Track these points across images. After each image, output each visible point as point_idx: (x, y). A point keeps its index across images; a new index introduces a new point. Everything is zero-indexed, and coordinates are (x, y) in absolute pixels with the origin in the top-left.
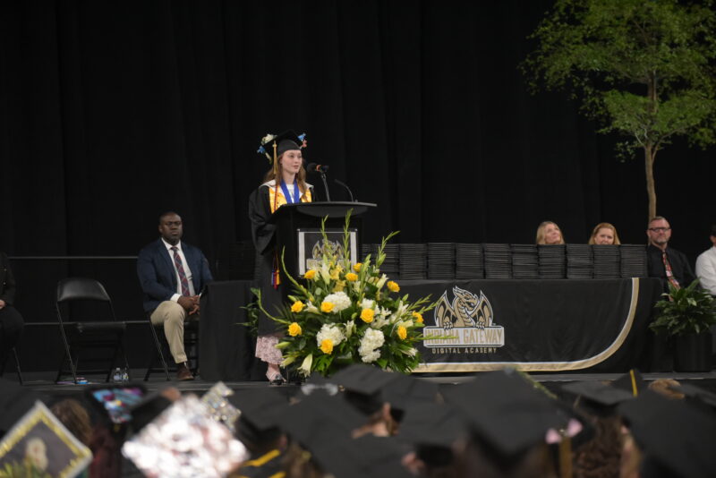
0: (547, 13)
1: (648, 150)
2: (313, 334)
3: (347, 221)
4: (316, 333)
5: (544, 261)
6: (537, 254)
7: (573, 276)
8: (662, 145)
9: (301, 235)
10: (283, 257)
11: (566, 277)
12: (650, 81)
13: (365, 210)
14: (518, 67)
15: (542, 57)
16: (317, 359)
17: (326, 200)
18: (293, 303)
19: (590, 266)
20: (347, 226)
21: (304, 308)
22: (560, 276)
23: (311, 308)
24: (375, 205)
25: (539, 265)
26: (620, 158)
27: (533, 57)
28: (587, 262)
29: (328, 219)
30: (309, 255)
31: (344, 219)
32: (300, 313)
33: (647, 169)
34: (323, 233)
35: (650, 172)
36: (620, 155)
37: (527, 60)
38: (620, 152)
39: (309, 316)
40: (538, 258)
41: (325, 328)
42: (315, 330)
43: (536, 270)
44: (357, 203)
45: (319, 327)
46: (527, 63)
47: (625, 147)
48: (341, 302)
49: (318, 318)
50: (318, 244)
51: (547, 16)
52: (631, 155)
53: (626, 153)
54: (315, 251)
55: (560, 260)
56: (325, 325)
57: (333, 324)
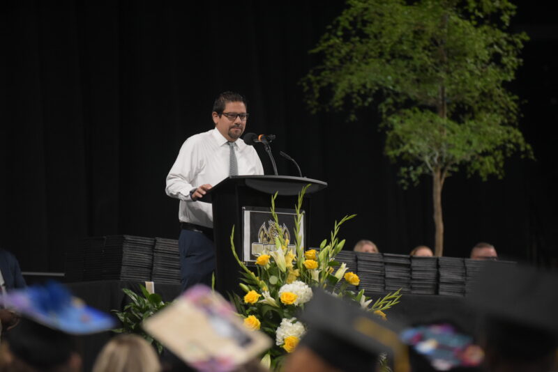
0: (330, 27)
1: (437, 176)
2: (272, 331)
3: (300, 200)
4: (276, 329)
5: (416, 275)
6: (409, 266)
7: (444, 292)
8: (449, 171)
9: (247, 215)
10: (232, 238)
11: (437, 293)
12: (441, 102)
13: (316, 189)
14: (299, 83)
15: (328, 72)
16: (276, 360)
17: (273, 174)
18: (245, 293)
19: (462, 283)
20: (300, 206)
21: (260, 299)
22: (430, 292)
23: (268, 298)
24: (326, 183)
25: (412, 279)
26: (403, 185)
27: (317, 73)
28: (460, 278)
29: (278, 196)
30: (254, 239)
31: (297, 197)
32: (254, 305)
33: (434, 196)
34: (273, 212)
35: (437, 199)
36: (403, 181)
37: (310, 76)
38: (403, 178)
39: (266, 309)
40: (411, 271)
41: (285, 322)
42: (274, 326)
43: (409, 284)
44: (305, 179)
45: (278, 322)
46: (309, 79)
47: (408, 173)
48: (302, 293)
49: (276, 310)
50: (264, 226)
51: (329, 31)
52: (415, 182)
53: (409, 180)
54: (261, 234)
55: (432, 275)
56: (284, 320)
57: (294, 319)
